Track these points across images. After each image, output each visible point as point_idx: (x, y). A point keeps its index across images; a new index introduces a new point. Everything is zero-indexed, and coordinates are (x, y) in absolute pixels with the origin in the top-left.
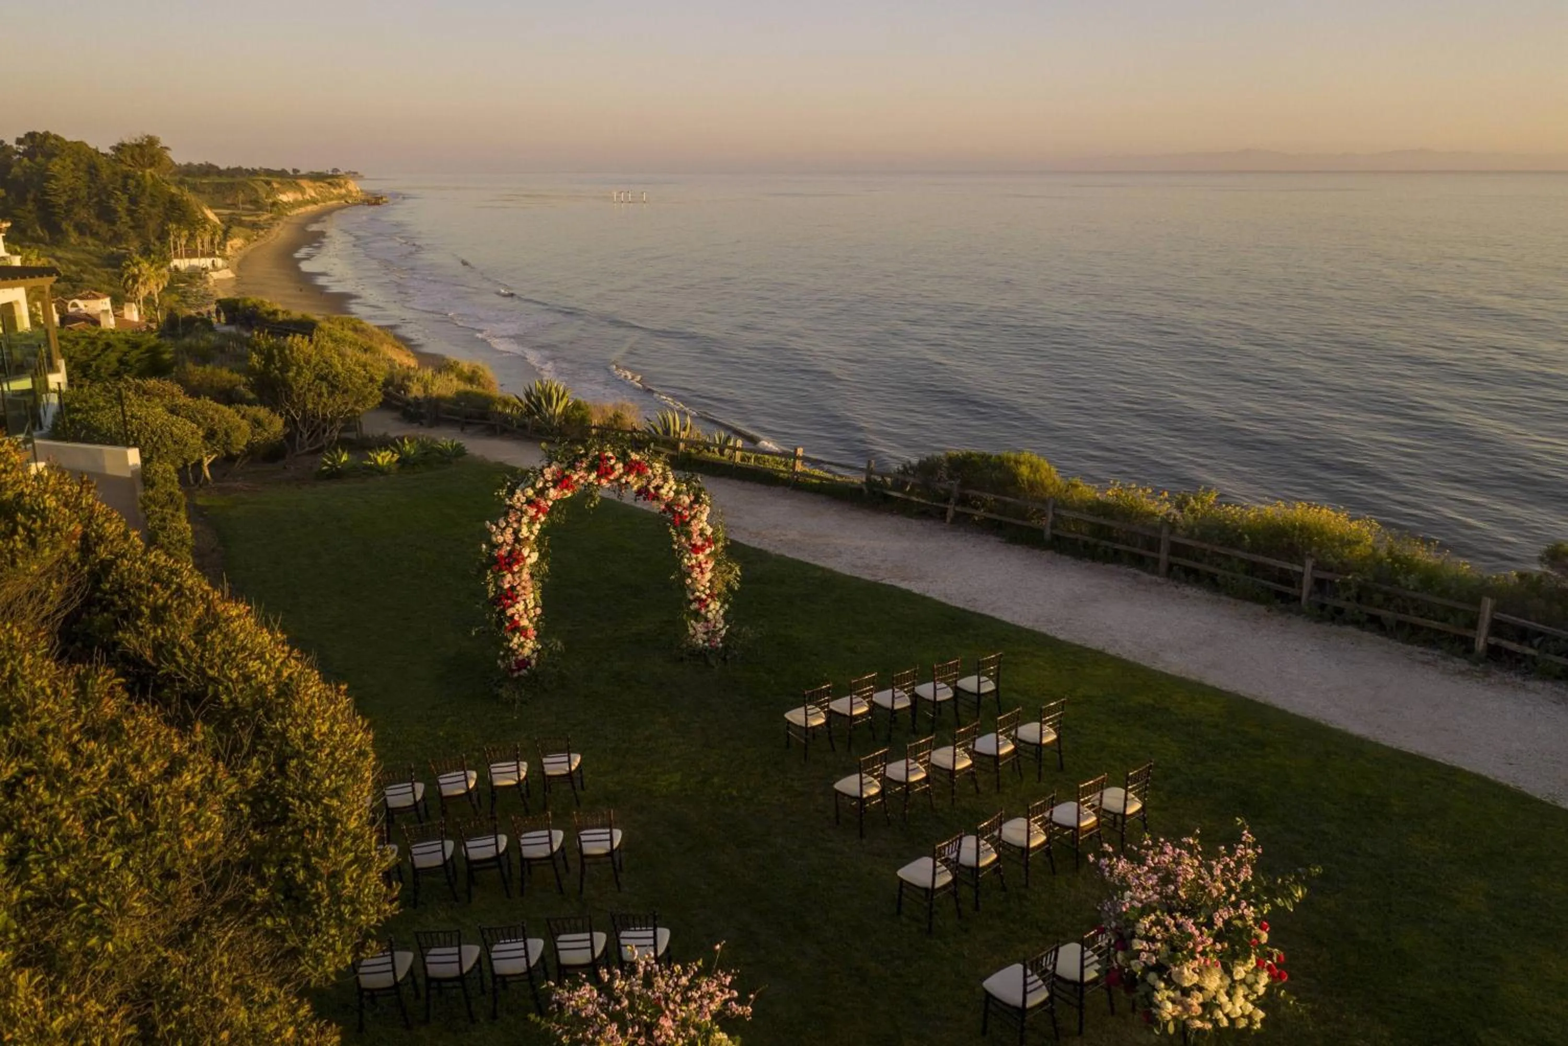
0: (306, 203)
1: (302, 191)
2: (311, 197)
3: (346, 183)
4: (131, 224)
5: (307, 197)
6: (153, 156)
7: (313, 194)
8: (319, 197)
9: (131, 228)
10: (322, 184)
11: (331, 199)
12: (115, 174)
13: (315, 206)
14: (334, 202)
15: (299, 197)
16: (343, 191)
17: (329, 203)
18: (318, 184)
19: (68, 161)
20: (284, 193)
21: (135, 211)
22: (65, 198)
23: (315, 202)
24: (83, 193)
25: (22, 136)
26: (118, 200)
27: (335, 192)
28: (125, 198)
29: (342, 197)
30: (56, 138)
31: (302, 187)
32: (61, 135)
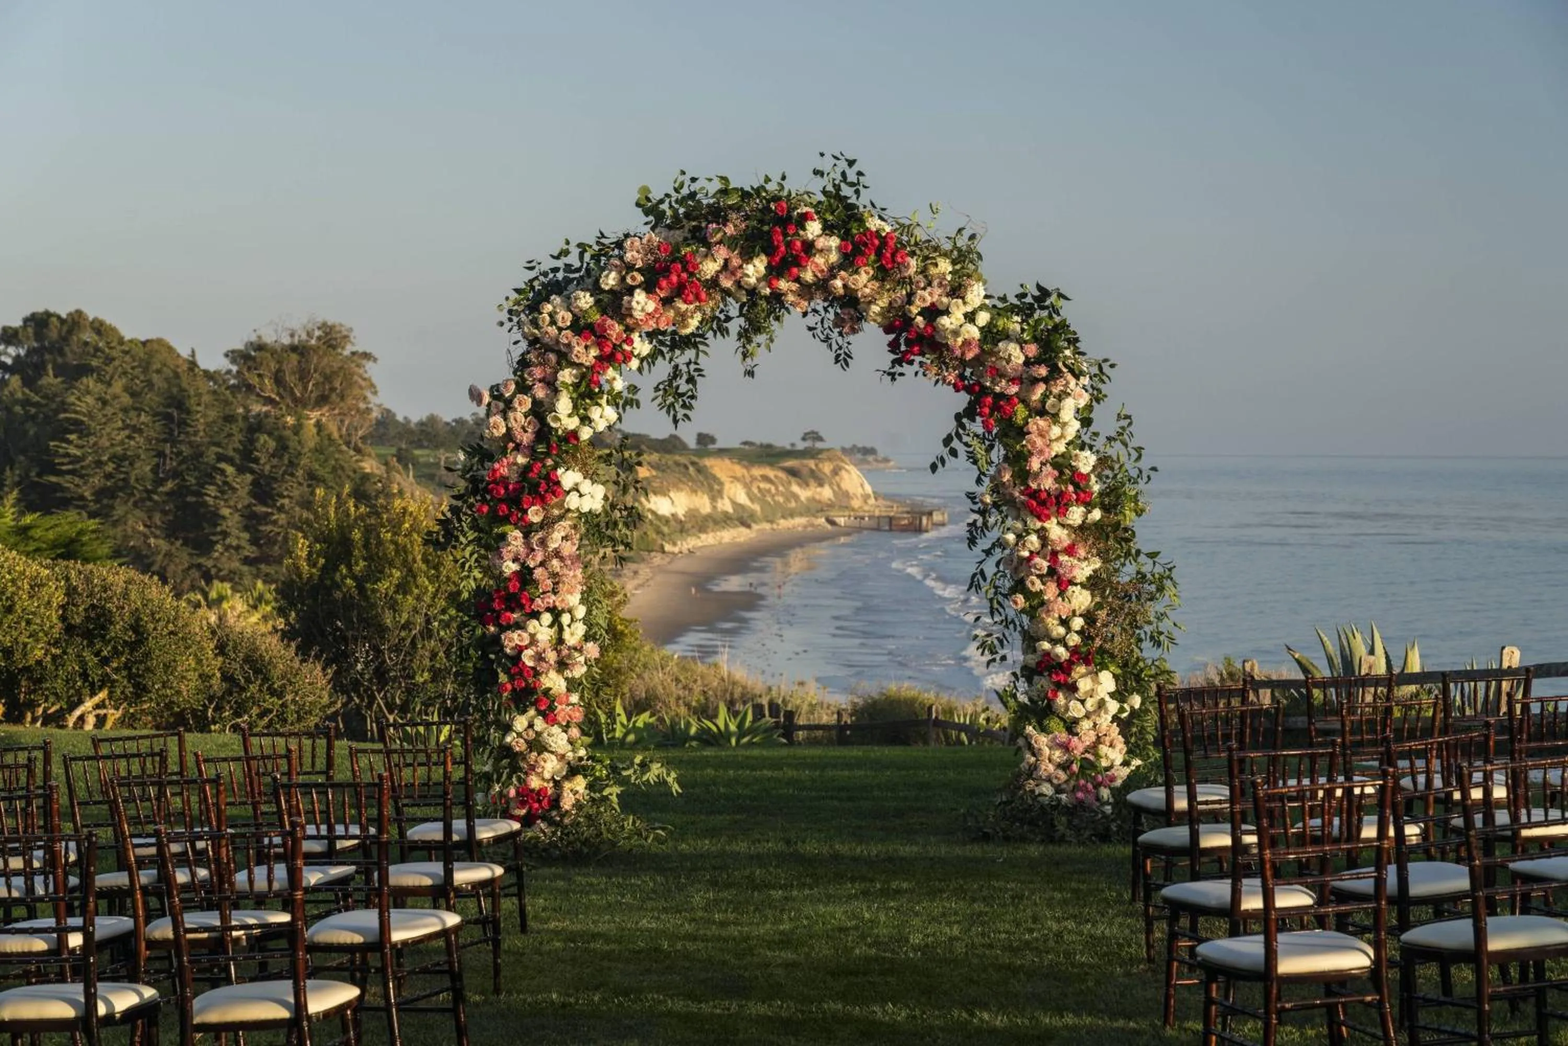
0: (725, 521)
1: (714, 489)
2: (734, 503)
3: (836, 472)
4: (250, 551)
5: (725, 505)
6: (328, 378)
7: (742, 498)
8: (757, 507)
10: (771, 473)
11: (792, 514)
12: (229, 419)
13: (743, 530)
14: (800, 521)
15: (703, 504)
16: (826, 493)
17: (784, 524)
18: (757, 472)
19: (118, 386)
20: (663, 492)
22: (97, 481)
23: (743, 519)
24: (144, 468)
25: (17, 323)
26: (226, 488)
27: (804, 494)
28: (243, 483)
29: (820, 509)
30: (99, 328)
31: (715, 478)
32: (109, 319)
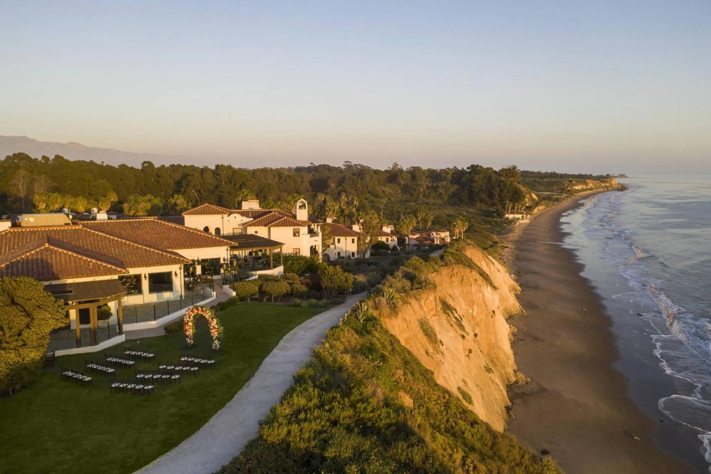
0: (588, 189)
1: (587, 184)
2: (591, 187)
3: (611, 181)
4: (499, 199)
5: (589, 187)
6: (513, 174)
7: (592, 186)
8: (594, 187)
9: (499, 201)
10: (597, 182)
11: (600, 188)
12: (497, 180)
13: (591, 191)
14: (602, 189)
15: (585, 187)
16: (608, 184)
17: (599, 190)
18: (595, 182)
19: (482, 176)
20: (577, 185)
21: (501, 195)
22: (478, 189)
23: (591, 189)
24: (484, 188)
25: (469, 166)
26: (496, 190)
27: (603, 185)
28: (498, 190)
29: (606, 187)
30: (480, 166)
31: (587, 183)
32: (482, 166)
